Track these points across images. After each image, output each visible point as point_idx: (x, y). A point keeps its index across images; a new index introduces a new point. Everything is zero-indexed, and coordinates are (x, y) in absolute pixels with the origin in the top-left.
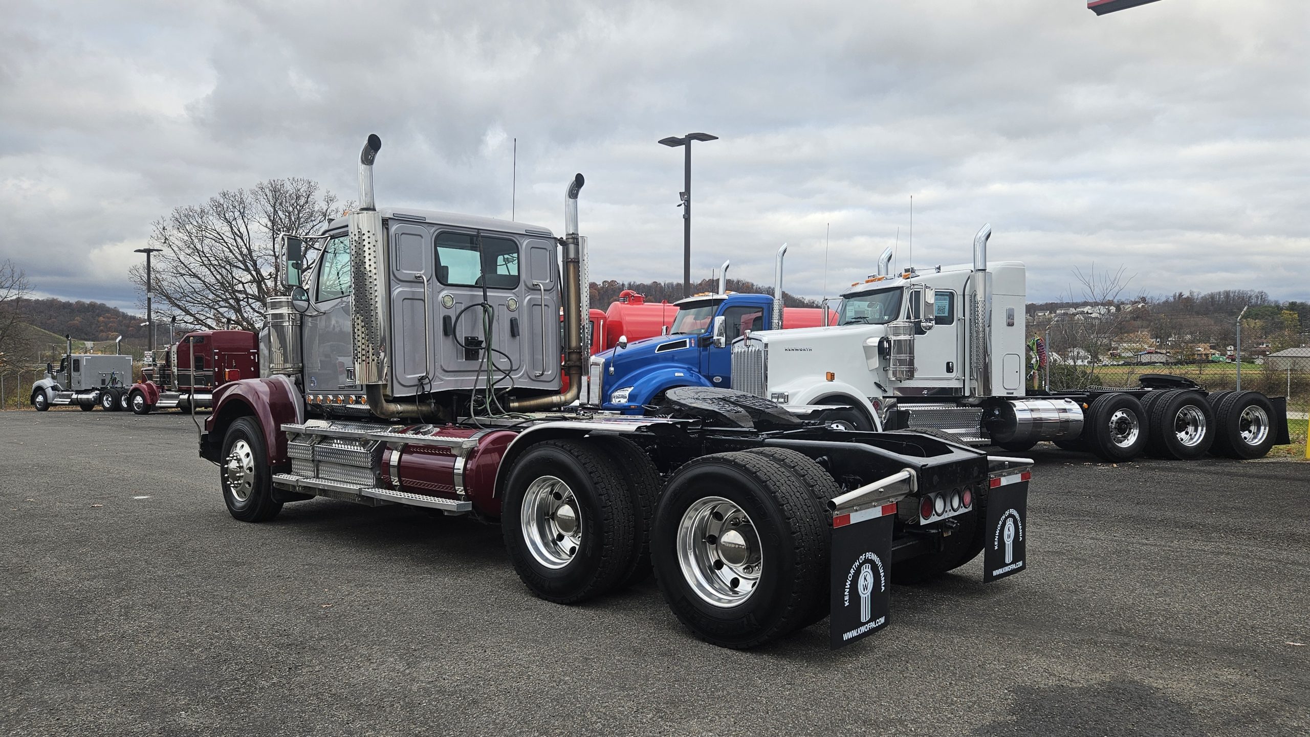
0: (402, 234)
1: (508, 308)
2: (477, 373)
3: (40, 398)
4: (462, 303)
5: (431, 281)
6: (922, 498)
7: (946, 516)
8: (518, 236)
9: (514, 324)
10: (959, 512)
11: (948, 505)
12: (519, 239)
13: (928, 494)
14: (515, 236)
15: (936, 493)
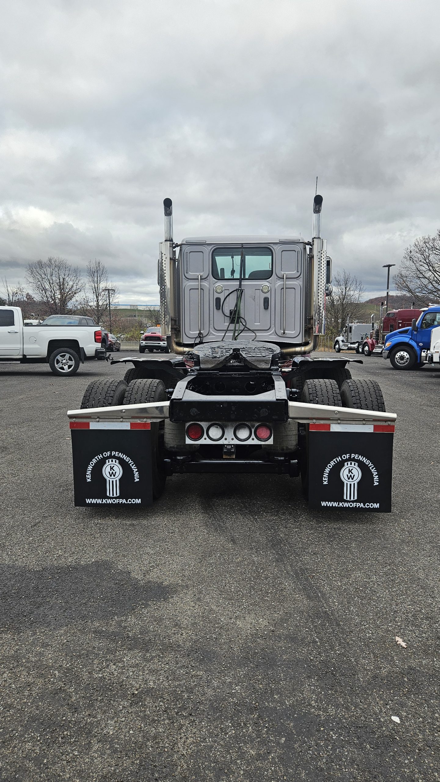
0: (189, 253)
1: (262, 291)
2: (225, 331)
3: (337, 346)
4: (229, 290)
5: (208, 278)
6: (188, 424)
7: (226, 442)
8: (272, 244)
9: (266, 301)
10: (250, 442)
11: (229, 433)
12: (274, 246)
13: (198, 422)
14: (270, 244)
15: (210, 423)
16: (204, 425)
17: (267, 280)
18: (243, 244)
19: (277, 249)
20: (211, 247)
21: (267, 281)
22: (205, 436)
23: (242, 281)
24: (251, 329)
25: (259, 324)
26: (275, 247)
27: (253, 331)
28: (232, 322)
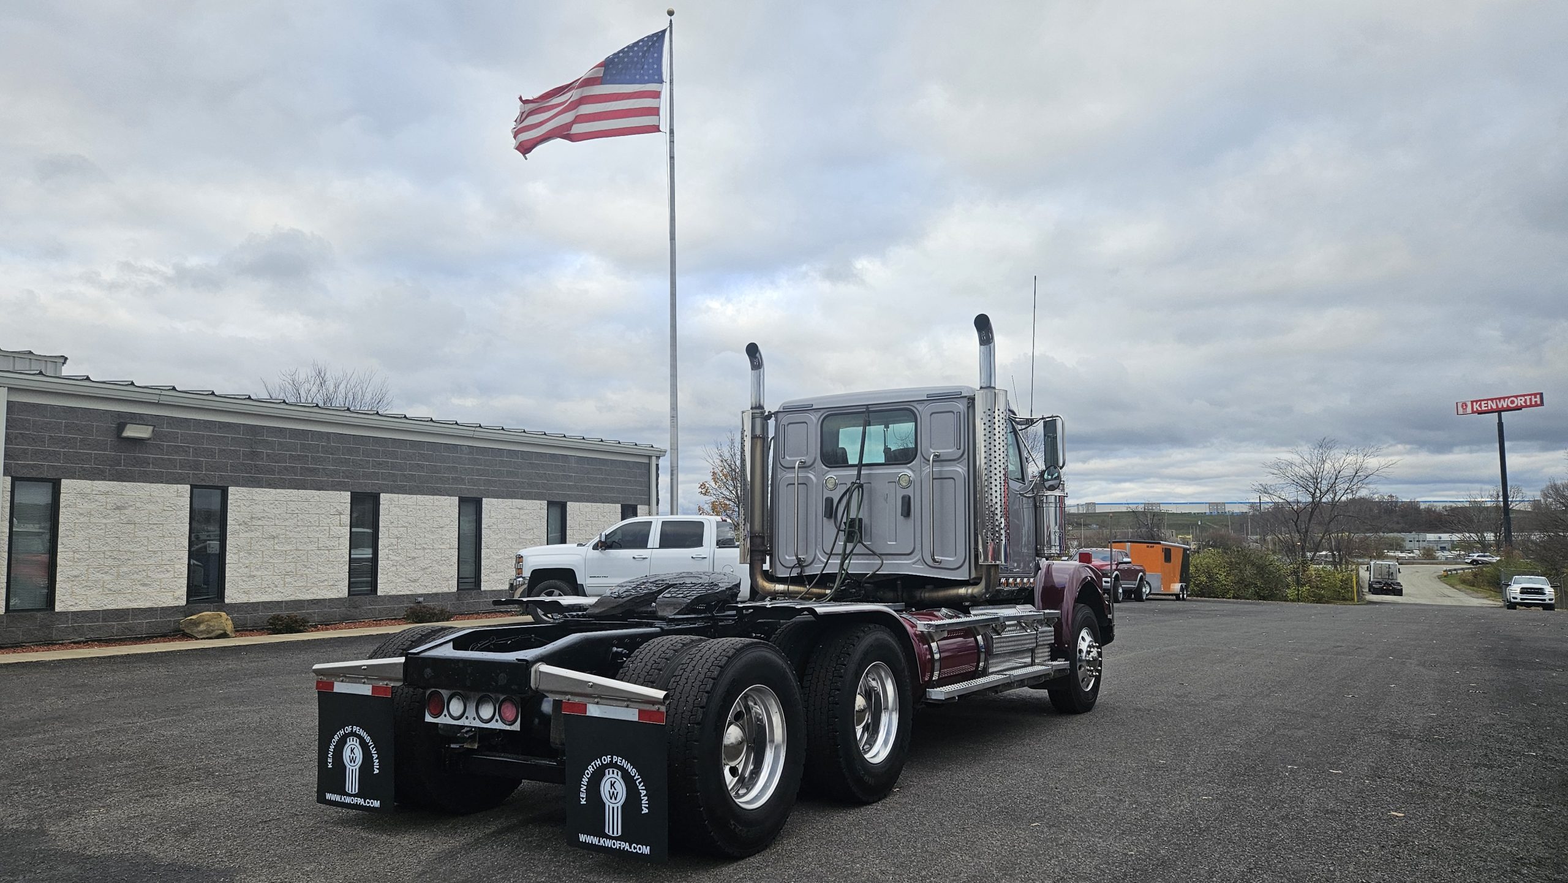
0: (789, 425)
1: (899, 484)
4: (846, 484)
5: (815, 465)
6: (428, 692)
7: (467, 723)
8: (916, 403)
9: (907, 502)
10: (493, 725)
11: (471, 712)
12: (918, 406)
13: (437, 690)
14: (912, 404)
15: (452, 692)
16: (445, 693)
17: (908, 465)
18: (869, 406)
19: (922, 410)
20: (820, 414)
21: (909, 468)
22: (445, 712)
23: (863, 468)
24: (878, 552)
25: (894, 543)
26: (920, 407)
27: (880, 555)
28: (850, 538)
